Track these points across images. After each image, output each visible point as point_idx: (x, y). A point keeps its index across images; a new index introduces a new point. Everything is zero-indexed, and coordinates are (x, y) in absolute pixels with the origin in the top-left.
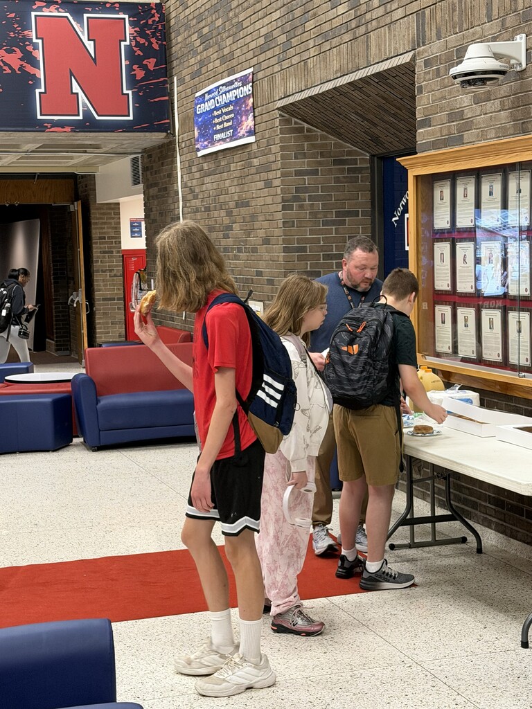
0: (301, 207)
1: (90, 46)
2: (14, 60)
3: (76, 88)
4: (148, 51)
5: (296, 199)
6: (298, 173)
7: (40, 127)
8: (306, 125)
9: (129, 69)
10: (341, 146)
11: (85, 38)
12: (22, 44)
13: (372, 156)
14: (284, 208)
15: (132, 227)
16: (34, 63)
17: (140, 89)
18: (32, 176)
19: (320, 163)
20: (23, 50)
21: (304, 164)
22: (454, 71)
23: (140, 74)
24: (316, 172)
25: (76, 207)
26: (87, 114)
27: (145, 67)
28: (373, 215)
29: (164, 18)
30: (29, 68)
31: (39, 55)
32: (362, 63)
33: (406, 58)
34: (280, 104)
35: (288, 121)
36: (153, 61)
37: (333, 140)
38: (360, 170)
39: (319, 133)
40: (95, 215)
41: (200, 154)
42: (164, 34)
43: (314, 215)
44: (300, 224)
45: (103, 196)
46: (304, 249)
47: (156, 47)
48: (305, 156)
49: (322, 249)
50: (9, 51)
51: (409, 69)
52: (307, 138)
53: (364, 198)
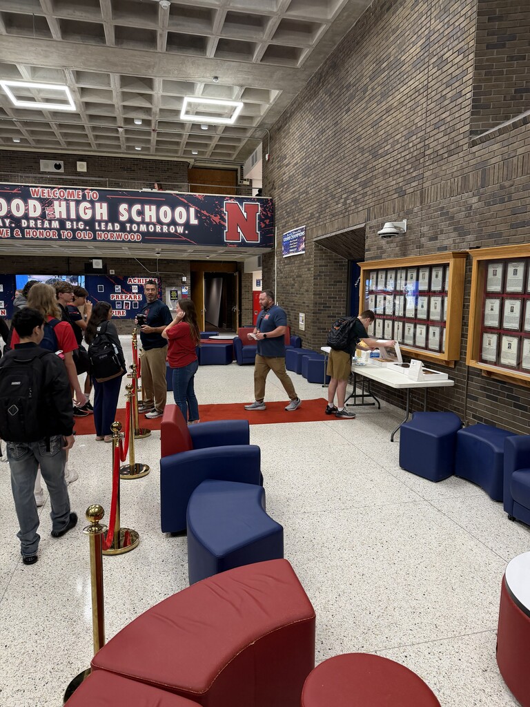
1: (245, 214)
2: (217, 219)
3: (239, 230)
4: (266, 217)
5: (319, 275)
6: (320, 266)
7: (226, 244)
8: (324, 248)
9: (259, 223)
10: (337, 256)
11: (243, 212)
12: (220, 213)
13: (349, 261)
14: (314, 279)
15: (257, 282)
16: (224, 220)
17: (263, 231)
18: (221, 262)
19: (329, 262)
20: (220, 215)
21: (323, 263)
22: (379, 232)
23: (263, 225)
24: (327, 266)
25: (237, 274)
26: (243, 240)
27: (265, 223)
28: (348, 283)
29: (273, 205)
30: (222, 222)
31: (226, 218)
32: (346, 226)
33: (363, 225)
34: (315, 240)
35: (317, 246)
36: (268, 220)
37: (334, 254)
38: (344, 265)
39: (329, 251)
40: (243, 277)
41: (284, 257)
42: (273, 211)
43: (325, 282)
44: (320, 285)
45: (246, 271)
46: (321, 294)
47: (269, 215)
48: (323, 259)
49: (328, 295)
50: (215, 216)
51: (363, 229)
52: (325, 253)
53: (344, 276)
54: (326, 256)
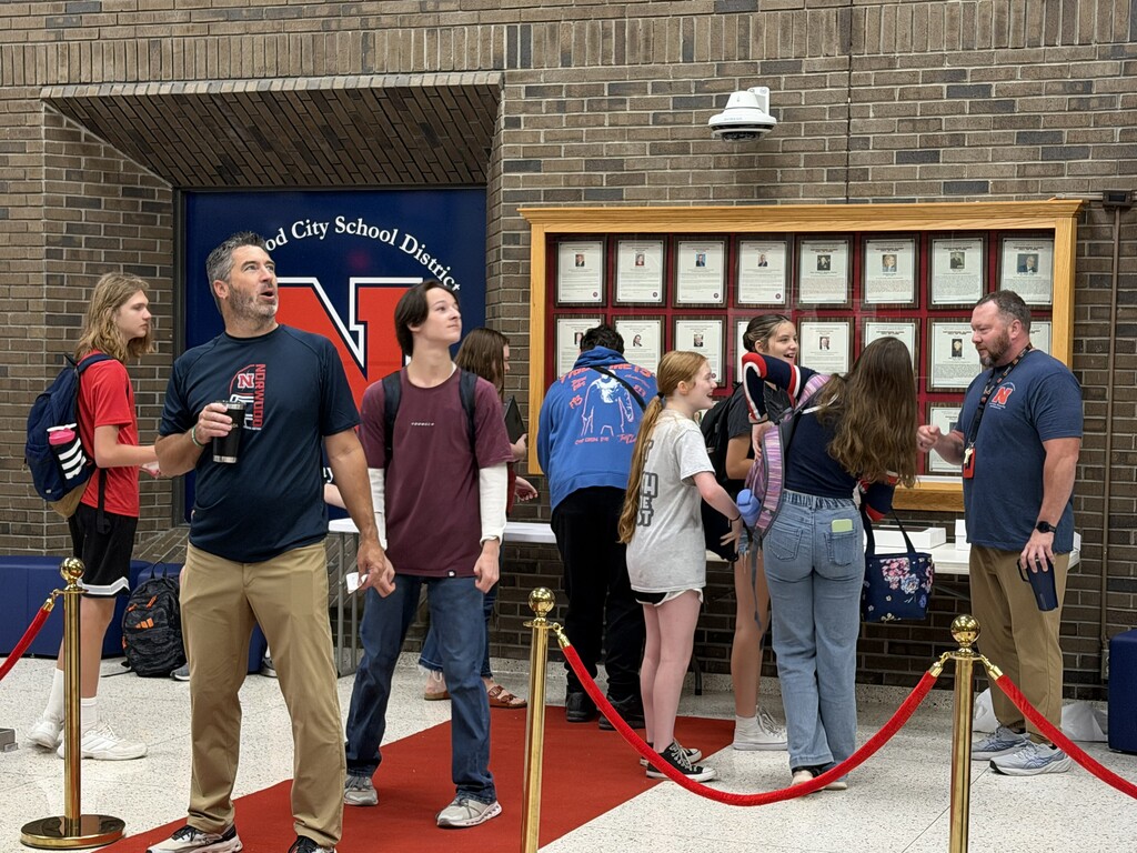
0: (75, 256)
5: (67, 242)
6: (72, 202)
8: (84, 131)
10: (134, 168)
13: (175, 188)
14: (49, 254)
19: (104, 191)
21: (82, 190)
24: (97, 204)
28: (175, 277)
33: (493, 78)
34: (57, 92)
35: (58, 121)
37: (122, 159)
38: (158, 207)
39: (103, 144)
43: (93, 268)
44: (73, 282)
46: (76, 321)
48: (81, 176)
52: (86, 150)
53: (162, 249)
54: (93, 163)
